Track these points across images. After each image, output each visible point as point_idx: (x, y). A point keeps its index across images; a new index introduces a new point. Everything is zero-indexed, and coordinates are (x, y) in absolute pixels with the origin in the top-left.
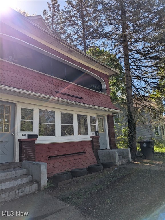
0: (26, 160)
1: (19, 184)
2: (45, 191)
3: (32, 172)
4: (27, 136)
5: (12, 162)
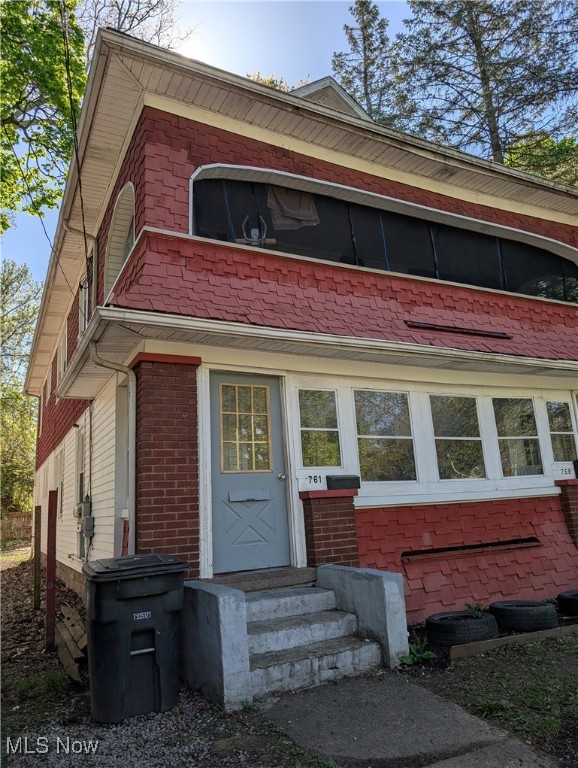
0: (329, 560)
1: (317, 639)
2: (407, 672)
3: (353, 603)
4: (324, 481)
5: (288, 568)
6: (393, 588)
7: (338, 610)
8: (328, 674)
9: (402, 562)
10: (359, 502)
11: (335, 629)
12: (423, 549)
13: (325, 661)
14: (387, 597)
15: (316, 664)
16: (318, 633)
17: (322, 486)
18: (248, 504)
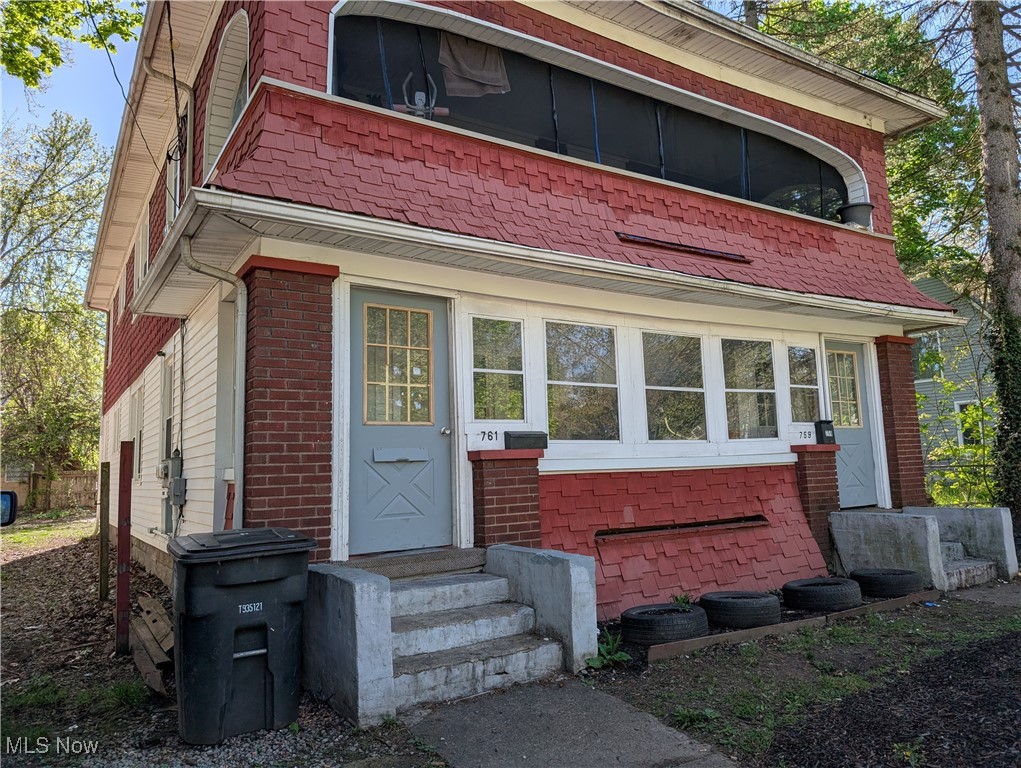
0: (502, 539)
1: (483, 638)
2: (595, 677)
3: (531, 593)
4: (501, 438)
5: (450, 548)
6: (582, 575)
7: (511, 602)
8: (494, 680)
9: (596, 542)
10: (545, 466)
11: (506, 625)
12: (624, 526)
13: (491, 666)
14: (573, 586)
15: (480, 668)
16: (484, 630)
17: (498, 444)
18: (399, 465)
